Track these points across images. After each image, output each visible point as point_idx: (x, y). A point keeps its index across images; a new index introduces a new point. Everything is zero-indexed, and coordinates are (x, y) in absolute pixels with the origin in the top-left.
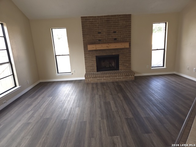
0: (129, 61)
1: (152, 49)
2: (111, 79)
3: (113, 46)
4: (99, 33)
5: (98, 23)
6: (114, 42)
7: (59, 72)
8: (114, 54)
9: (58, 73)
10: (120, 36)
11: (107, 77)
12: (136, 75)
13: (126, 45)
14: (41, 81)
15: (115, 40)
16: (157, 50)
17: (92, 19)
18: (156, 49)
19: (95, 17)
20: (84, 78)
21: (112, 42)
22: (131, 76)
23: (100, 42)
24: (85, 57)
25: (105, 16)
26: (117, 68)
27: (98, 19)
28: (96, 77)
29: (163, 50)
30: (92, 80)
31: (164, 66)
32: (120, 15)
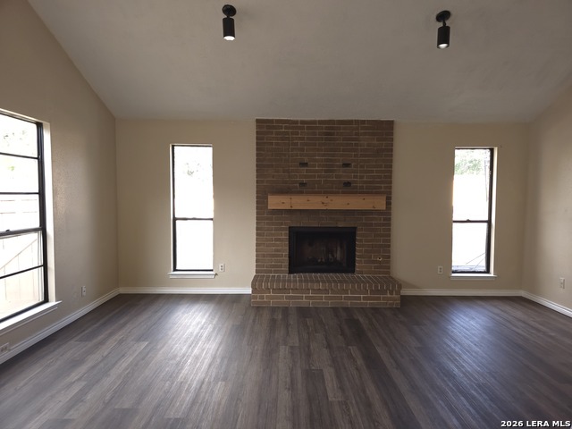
0: (384, 247)
1: (454, 219)
2: (331, 298)
3: (339, 202)
4: (304, 164)
5: (302, 139)
6: (343, 193)
7: (177, 268)
8: (341, 225)
9: (175, 270)
10: (362, 177)
11: (317, 291)
12: (406, 292)
13: (379, 203)
14: (122, 290)
15: (348, 188)
16: (468, 221)
17: (286, 128)
18: (465, 219)
19: (296, 122)
20: (249, 291)
21: (338, 193)
22: (391, 293)
23: (303, 188)
24: (257, 229)
25: (321, 122)
26: (348, 266)
27: (303, 128)
28: (284, 290)
29: (486, 224)
30: (271, 298)
31: (488, 271)
32: (363, 122)
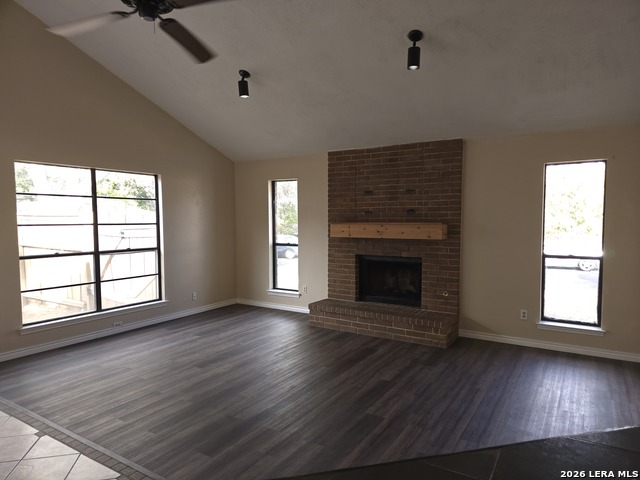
0: (453, 280)
2: (376, 328)
4: (368, 193)
5: (368, 167)
6: (407, 221)
7: (279, 286)
8: (404, 255)
9: (274, 288)
10: (426, 204)
11: (371, 322)
13: (436, 232)
14: (239, 301)
15: (412, 216)
17: (353, 158)
19: (362, 151)
21: (402, 221)
22: (436, 331)
23: (368, 217)
25: (385, 149)
27: (368, 157)
32: (428, 144)
